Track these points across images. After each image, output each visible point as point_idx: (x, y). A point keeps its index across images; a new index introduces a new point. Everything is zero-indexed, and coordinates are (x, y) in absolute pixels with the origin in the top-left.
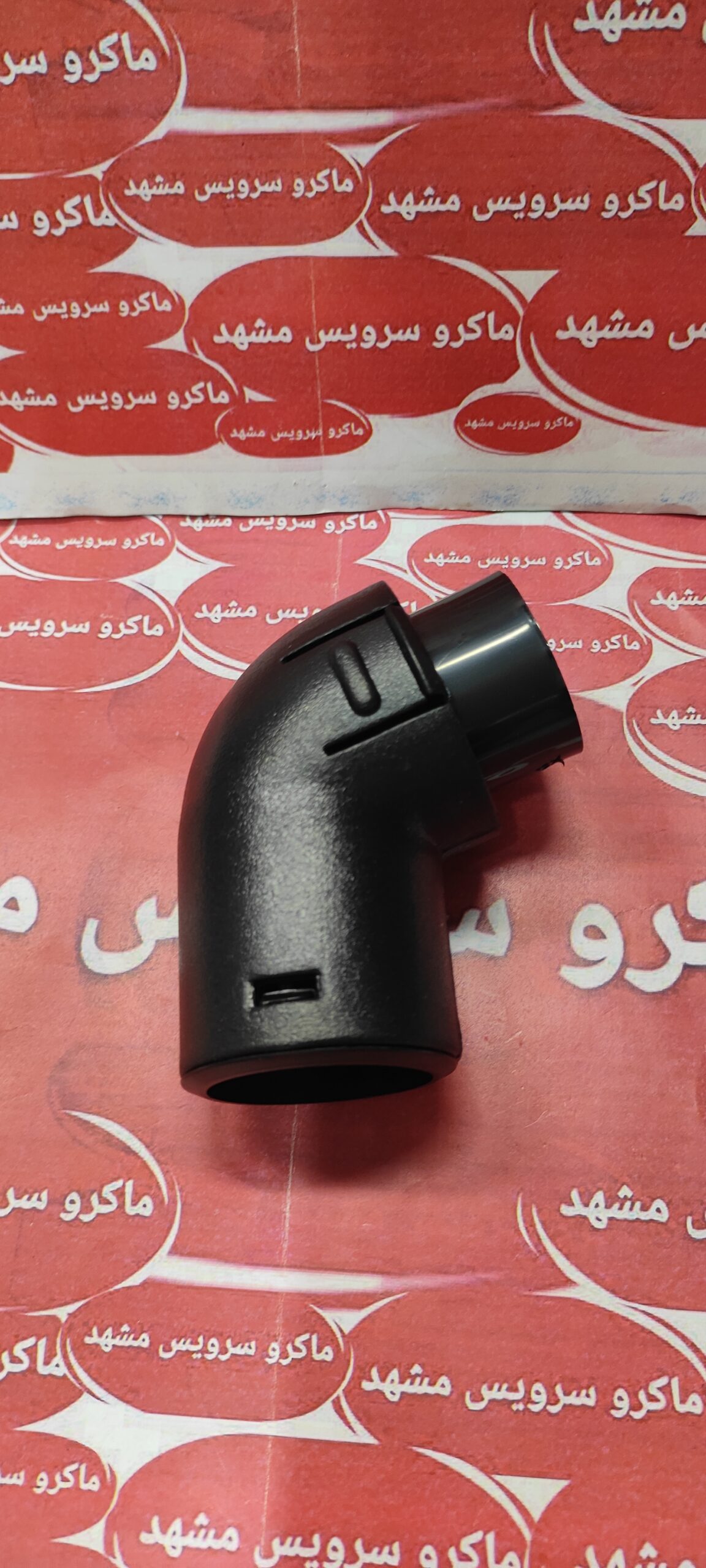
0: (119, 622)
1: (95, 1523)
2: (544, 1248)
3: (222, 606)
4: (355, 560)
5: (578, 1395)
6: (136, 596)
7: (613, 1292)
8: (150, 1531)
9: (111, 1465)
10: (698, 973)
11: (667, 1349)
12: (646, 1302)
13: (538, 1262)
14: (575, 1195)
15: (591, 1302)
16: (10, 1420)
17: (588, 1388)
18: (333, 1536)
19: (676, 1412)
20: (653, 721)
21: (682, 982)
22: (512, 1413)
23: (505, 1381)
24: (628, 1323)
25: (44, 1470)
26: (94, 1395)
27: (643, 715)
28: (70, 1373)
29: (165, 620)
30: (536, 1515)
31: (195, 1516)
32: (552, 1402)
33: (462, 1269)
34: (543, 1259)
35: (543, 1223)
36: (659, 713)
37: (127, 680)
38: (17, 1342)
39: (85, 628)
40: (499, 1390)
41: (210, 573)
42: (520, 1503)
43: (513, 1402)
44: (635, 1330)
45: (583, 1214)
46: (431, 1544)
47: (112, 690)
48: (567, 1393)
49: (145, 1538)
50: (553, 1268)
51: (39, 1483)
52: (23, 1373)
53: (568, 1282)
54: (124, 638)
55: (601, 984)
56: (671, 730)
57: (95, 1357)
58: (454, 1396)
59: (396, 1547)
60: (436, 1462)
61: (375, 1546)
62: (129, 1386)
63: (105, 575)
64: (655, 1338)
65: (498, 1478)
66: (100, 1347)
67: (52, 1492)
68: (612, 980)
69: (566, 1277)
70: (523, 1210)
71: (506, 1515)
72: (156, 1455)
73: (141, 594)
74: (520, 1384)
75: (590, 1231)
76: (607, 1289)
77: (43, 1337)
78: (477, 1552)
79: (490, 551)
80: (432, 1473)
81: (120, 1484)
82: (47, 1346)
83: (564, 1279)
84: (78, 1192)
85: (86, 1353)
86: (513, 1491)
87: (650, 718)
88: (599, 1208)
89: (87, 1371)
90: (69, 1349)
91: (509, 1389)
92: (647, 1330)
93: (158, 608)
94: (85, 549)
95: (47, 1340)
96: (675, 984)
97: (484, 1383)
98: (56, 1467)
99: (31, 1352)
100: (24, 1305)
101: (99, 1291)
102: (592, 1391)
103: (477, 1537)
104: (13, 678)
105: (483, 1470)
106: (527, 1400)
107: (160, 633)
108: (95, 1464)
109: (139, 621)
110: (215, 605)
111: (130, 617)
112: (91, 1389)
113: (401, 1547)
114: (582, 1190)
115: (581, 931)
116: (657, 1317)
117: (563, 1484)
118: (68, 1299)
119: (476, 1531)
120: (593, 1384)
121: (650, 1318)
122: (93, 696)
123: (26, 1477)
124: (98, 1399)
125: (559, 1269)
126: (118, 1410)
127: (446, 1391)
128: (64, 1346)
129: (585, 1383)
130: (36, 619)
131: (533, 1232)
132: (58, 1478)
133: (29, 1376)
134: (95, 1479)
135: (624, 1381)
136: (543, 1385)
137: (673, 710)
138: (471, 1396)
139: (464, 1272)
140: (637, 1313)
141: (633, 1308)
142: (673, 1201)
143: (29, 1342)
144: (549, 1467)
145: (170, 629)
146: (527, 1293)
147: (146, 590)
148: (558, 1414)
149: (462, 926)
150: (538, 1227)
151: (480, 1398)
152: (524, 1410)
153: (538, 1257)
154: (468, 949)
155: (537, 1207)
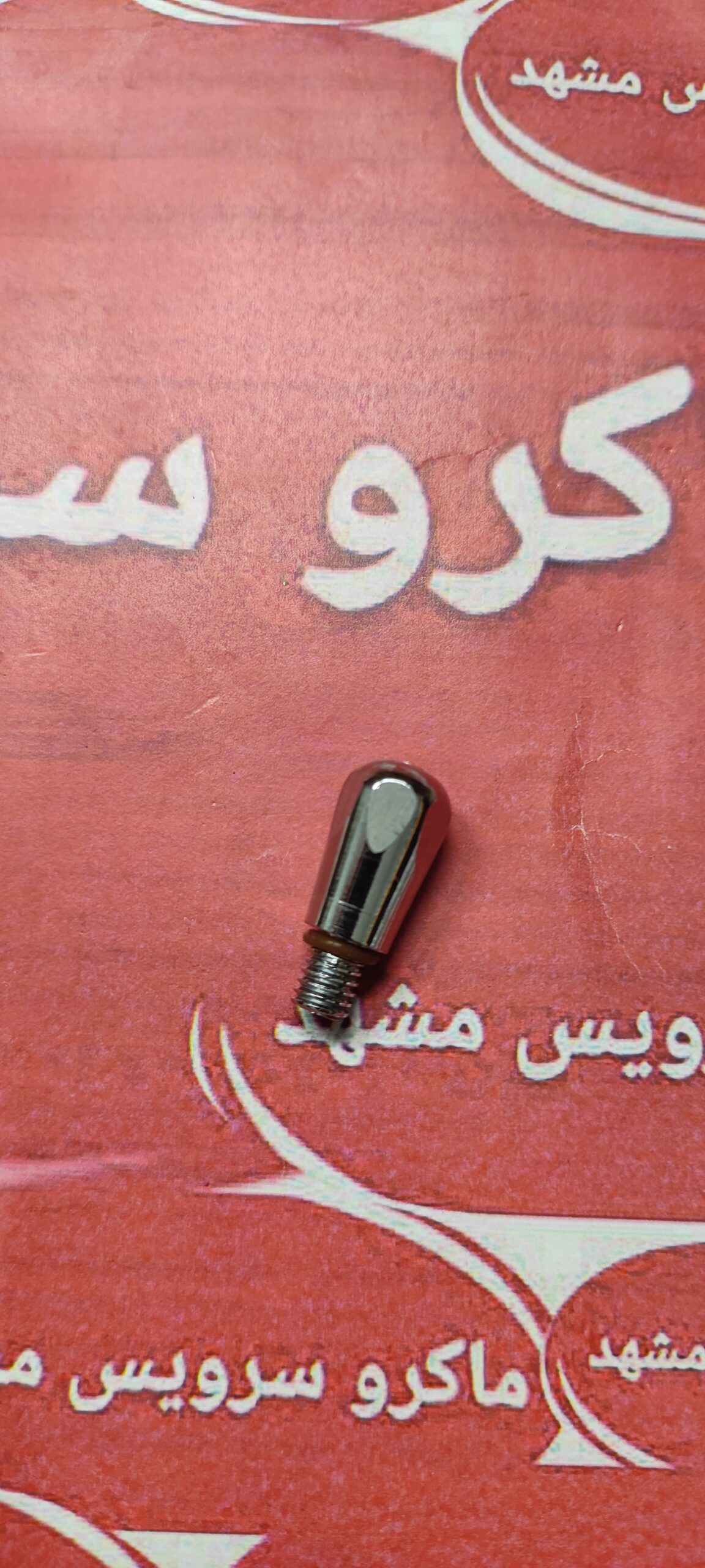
2: (240, 1106)
5: (289, 1379)
7: (369, 1183)
10: (571, 578)
11: (465, 1288)
12: (429, 1200)
13: (226, 1130)
15: (324, 1204)
17: (309, 1364)
19: (476, 1404)
20: (516, 79)
21: (541, 594)
22: (160, 1416)
23: (146, 1358)
24: (394, 1240)
27: (497, 68)
32: (238, 1393)
33: (77, 1148)
34: (235, 1125)
35: (240, 1059)
36: (528, 65)
40: (136, 1372)
43: (161, 1395)
44: (405, 1254)
45: (319, 1039)
48: (268, 1376)
50: (253, 1141)
53: (282, 1167)
55: (381, 601)
56: (549, 98)
58: (48, 1387)
64: (442, 1267)
65: (125, 1535)
68: (403, 592)
69: (280, 1159)
70: (202, 1035)
74: (178, 1363)
75: (330, 1070)
76: (356, 1179)
83: (275, 1162)
87: (509, 75)
88: (350, 1028)
91: (156, 1372)
92: (430, 1252)
96: (526, 598)
97: (107, 1360)
102: (317, 1371)
105: (96, 1521)
106: (190, 1389)
115: (348, 499)
116: (449, 1229)
117: (252, 1541)
120: (319, 1357)
121: (436, 1231)
125: (267, 1143)
127: (32, 1379)
129: (305, 1354)
131: (220, 1075)
135: (379, 1350)
136: (223, 1360)
137: (555, 61)
138: (79, 1386)
139: (80, 1154)
140: (411, 1222)
141: (404, 1212)
142: (495, 1011)
144: (227, 1511)
146: (202, 1190)
148: (247, 1415)
149: (113, 490)
150: (231, 1065)
151: (98, 1391)
152: (182, 1410)
153: (226, 1122)
154: (122, 537)
155: (229, 1029)
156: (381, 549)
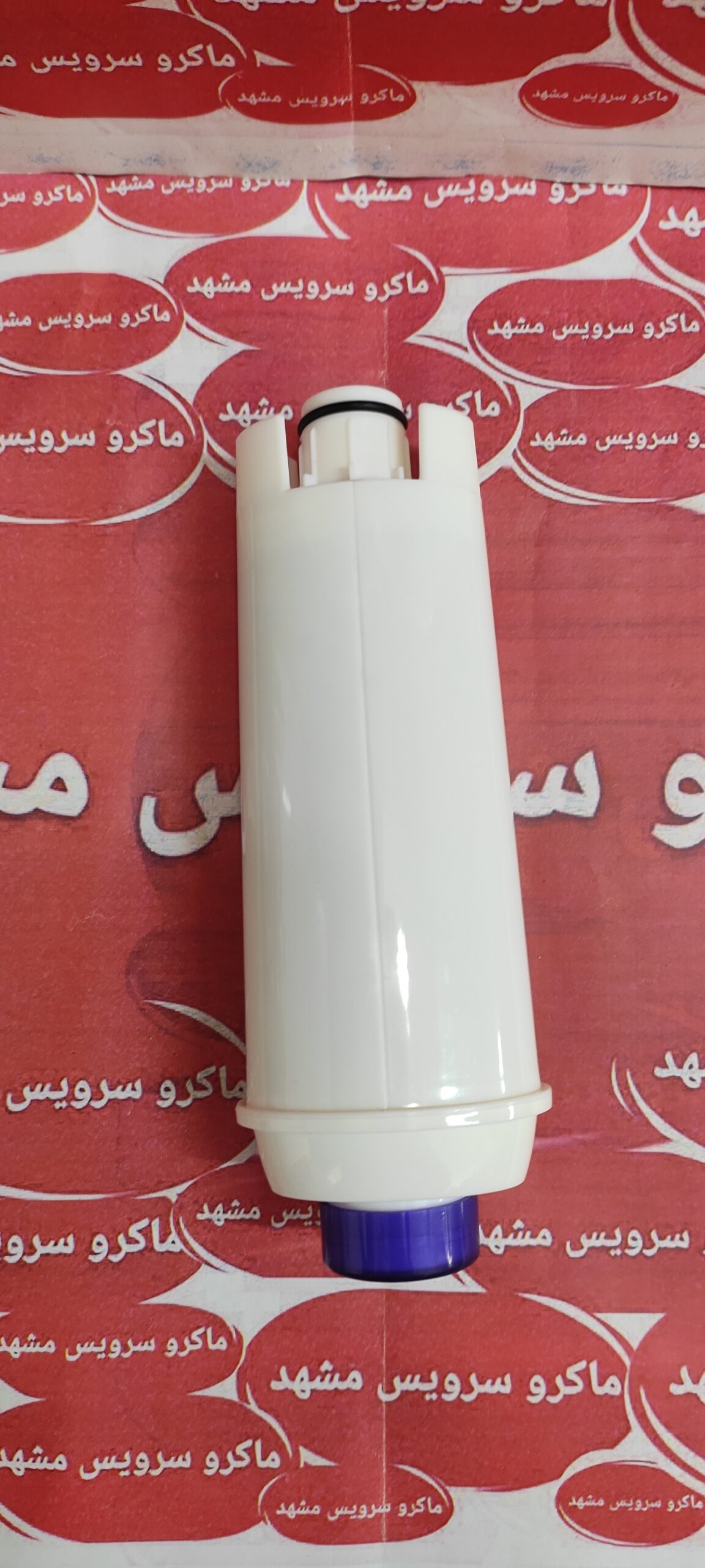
0: (130, 430)
1: (227, 1377)
2: (639, 1109)
3: (250, 406)
4: (405, 337)
5: (672, 1239)
6: (147, 392)
8: (280, 1380)
9: (236, 1326)
13: (633, 1122)
14: (669, 1058)
15: (685, 1156)
16: (134, 1295)
17: (681, 1232)
18: (449, 1372)
22: (611, 1258)
23: (602, 1231)
25: (172, 1336)
26: (212, 1266)
28: (187, 1248)
29: (183, 426)
30: (635, 1344)
31: (321, 1363)
32: (647, 1246)
33: (559, 1133)
34: (636, 1119)
35: (637, 1086)
37: (149, 507)
38: (131, 1224)
39: (89, 440)
40: (598, 1238)
41: (232, 359)
42: (620, 1336)
43: (611, 1248)
45: (677, 1075)
46: (540, 1373)
47: (134, 520)
48: (662, 1238)
49: (275, 1385)
50: (647, 1126)
51: (169, 1348)
52: (141, 1252)
53: (665, 1139)
54: (138, 451)
55: (697, 842)
57: (209, 1231)
58: (555, 1246)
59: (507, 1378)
60: (540, 1305)
61: (488, 1378)
62: (245, 1255)
63: (104, 366)
65: (599, 1315)
66: (213, 1222)
67: (183, 1354)
69: (661, 1134)
70: (617, 1075)
71: (608, 1346)
72: (277, 1313)
73: (151, 391)
74: (617, 1232)
75: (683, 1090)
77: (155, 1217)
78: (582, 1378)
79: (566, 315)
80: (539, 1315)
81: (246, 1343)
82: (160, 1225)
83: (659, 1136)
84: (171, 1079)
85: (200, 1228)
86: (613, 1326)
88: (693, 1069)
89: (202, 1244)
90: (182, 1226)
91: (607, 1237)
93: (175, 409)
94: (75, 329)
95: (160, 1220)
97: (583, 1233)
98: (184, 1332)
99: (146, 1232)
100: (132, 1189)
101: (205, 1171)
102: (686, 1235)
103: (582, 1365)
104: (15, 509)
105: (584, 1309)
106: (624, 1245)
107: (180, 443)
108: (221, 1327)
109: (154, 427)
110: (242, 403)
111: (141, 423)
112: (208, 1261)
113: (511, 1378)
114: (676, 1052)
115: (676, 785)
117: (659, 1316)
118: (176, 1180)
119: (580, 1360)
120: (686, 1229)
122: (111, 529)
123: (156, 1343)
124: (217, 1269)
125: (654, 1127)
126: (236, 1277)
127: (548, 1242)
128: (177, 1224)
129: (679, 1229)
130: (30, 429)
131: (628, 1094)
132: (186, 1342)
133: (147, 1253)
134: (222, 1339)
136: (639, 1231)
138: (571, 1245)
139: (562, 1135)
143: (144, 1223)
144: (646, 1303)
145: (192, 437)
146: (622, 1150)
147: (156, 384)
148: (653, 1257)
149: (547, 785)
150: (633, 1089)
151: (580, 1246)
152: (621, 1255)
153: (632, 1118)
154: (554, 812)
155: (631, 1070)
156: (696, 814)
